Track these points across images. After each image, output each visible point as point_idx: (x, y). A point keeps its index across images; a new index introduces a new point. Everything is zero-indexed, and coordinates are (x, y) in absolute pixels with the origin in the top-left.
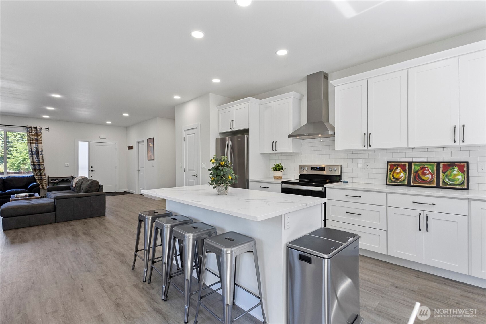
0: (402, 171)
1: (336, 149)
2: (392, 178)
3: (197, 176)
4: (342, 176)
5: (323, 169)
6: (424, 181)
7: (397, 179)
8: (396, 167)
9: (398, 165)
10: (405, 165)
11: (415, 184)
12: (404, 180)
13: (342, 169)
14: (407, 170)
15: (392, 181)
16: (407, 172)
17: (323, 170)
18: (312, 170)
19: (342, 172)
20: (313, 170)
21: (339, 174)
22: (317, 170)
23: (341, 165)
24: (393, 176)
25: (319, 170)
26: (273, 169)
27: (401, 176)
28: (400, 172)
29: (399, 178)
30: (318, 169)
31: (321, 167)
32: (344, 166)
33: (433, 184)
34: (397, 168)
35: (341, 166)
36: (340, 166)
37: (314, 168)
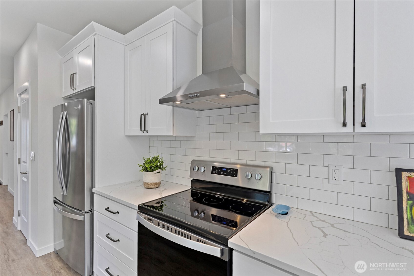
1: (261, 132)
3: (27, 174)
4: (274, 191)
5: (233, 173)
13: (273, 174)
17: (233, 176)
18: (212, 173)
19: (273, 181)
20: (215, 173)
21: (267, 189)
22: (222, 173)
23: (271, 166)
25: (225, 173)
26: (141, 168)
30: (224, 171)
31: (230, 169)
32: (277, 168)
35: (271, 168)
36: (269, 169)
37: (216, 170)
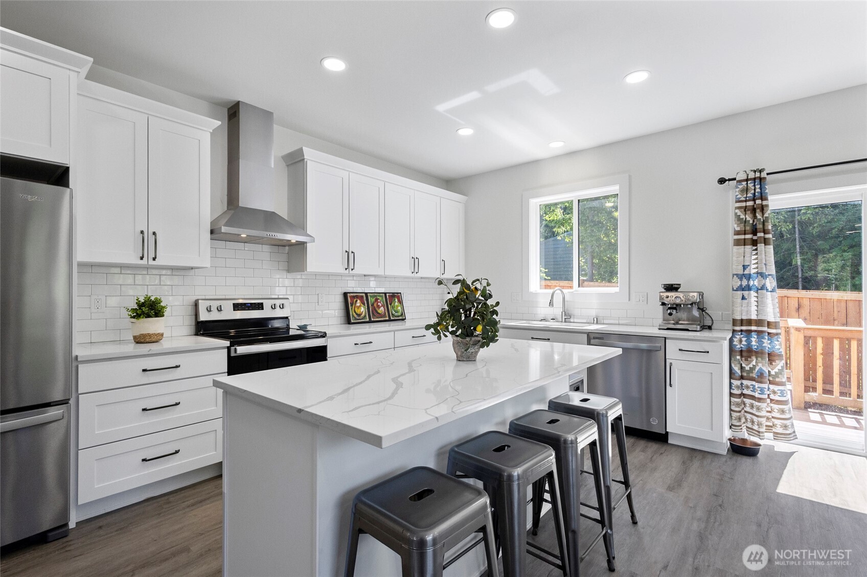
0: (362, 305)
2: (354, 314)
5: (260, 306)
6: (380, 315)
7: (359, 315)
8: (355, 300)
9: (357, 297)
10: (362, 296)
11: (375, 320)
12: (365, 316)
14: (366, 302)
15: (356, 319)
16: (366, 305)
22: (247, 309)
24: (355, 312)
25: (250, 308)
27: (362, 311)
28: (360, 306)
29: (361, 313)
33: (386, 317)
34: (357, 301)
37: (237, 307)
